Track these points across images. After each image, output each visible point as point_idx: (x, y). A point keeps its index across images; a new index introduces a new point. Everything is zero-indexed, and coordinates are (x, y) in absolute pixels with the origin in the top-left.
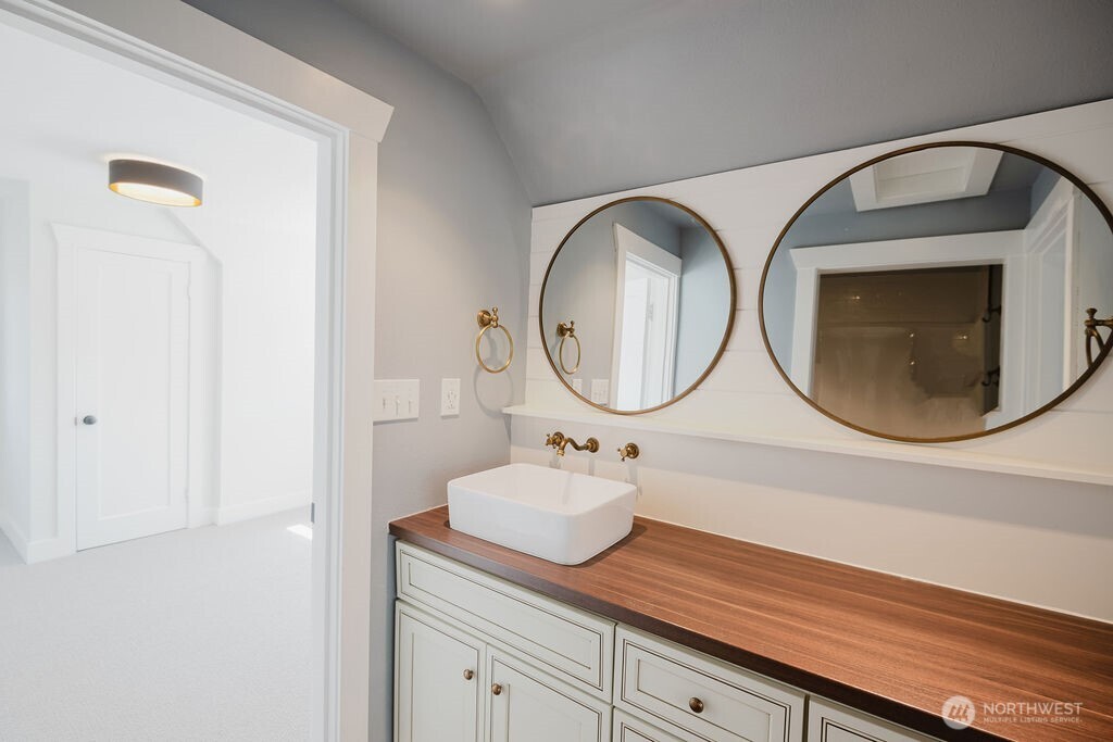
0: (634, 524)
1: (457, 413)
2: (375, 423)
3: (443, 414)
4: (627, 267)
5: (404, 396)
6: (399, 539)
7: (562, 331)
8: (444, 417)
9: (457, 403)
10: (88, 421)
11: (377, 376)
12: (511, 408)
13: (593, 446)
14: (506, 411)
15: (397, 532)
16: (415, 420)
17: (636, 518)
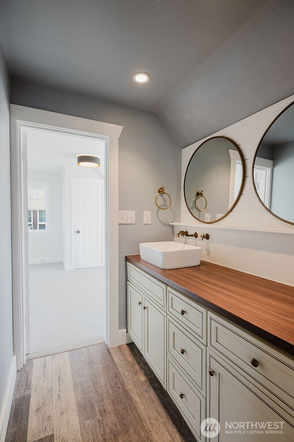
0: (201, 263)
1: (150, 223)
2: (119, 224)
3: (144, 223)
4: (236, 165)
5: (130, 216)
6: (128, 261)
7: (199, 194)
8: (144, 224)
9: (149, 220)
10: (78, 232)
11: (119, 210)
12: (174, 223)
13: (196, 235)
14: (171, 224)
15: (127, 259)
16: (134, 224)
17: (201, 260)
